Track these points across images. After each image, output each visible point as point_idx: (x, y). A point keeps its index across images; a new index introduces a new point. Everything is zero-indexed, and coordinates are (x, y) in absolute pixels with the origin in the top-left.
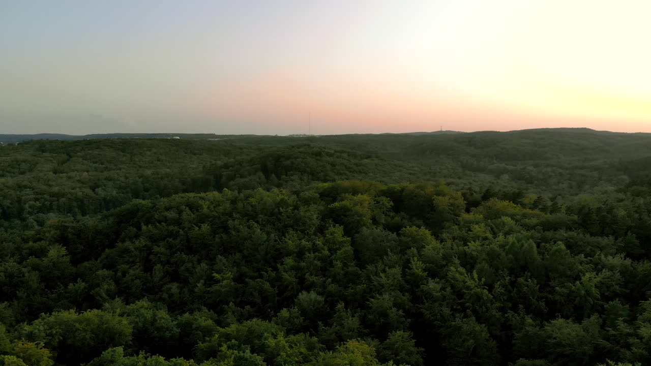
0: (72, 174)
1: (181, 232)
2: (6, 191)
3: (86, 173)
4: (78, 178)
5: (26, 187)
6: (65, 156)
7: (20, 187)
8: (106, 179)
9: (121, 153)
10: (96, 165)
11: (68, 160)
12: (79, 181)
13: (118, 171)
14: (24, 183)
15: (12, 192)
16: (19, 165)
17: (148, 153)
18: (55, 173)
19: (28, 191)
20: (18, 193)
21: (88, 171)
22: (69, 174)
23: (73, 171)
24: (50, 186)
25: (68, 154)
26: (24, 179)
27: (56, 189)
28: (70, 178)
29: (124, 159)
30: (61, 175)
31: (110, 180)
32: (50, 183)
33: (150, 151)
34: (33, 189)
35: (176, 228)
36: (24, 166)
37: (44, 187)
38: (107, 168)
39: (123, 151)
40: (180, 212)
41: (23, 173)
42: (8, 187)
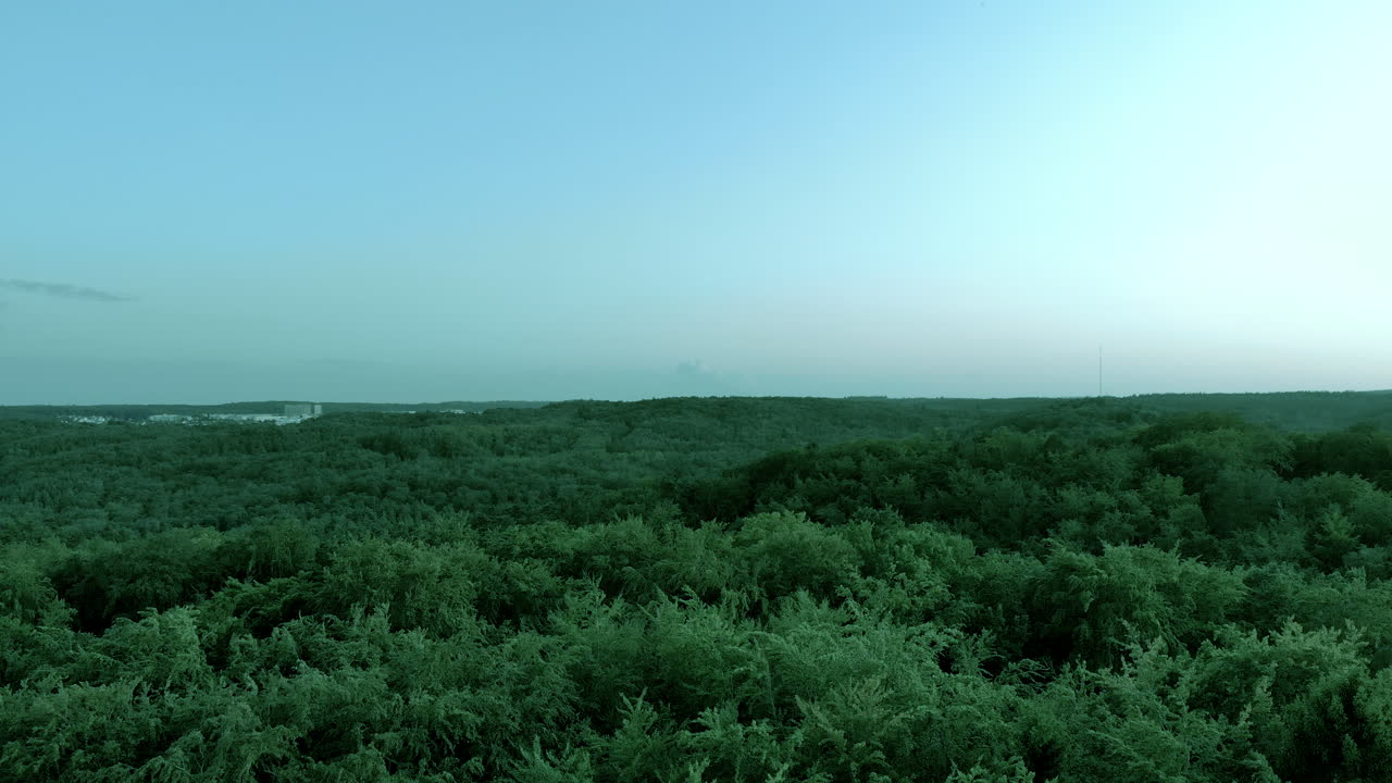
0: (639, 454)
1: (864, 488)
2: (533, 476)
3: (659, 454)
4: (648, 461)
5: (563, 471)
6: (622, 426)
7: (555, 471)
8: (695, 462)
9: (719, 423)
10: (677, 441)
11: (630, 432)
12: (650, 465)
13: (715, 452)
14: (561, 466)
15: (543, 478)
16: (549, 438)
17: (765, 422)
18: (609, 450)
19: (567, 477)
20: (553, 479)
21: (662, 451)
22: (632, 454)
23: (639, 449)
24: (601, 470)
25: (628, 424)
26: (562, 459)
27: (613, 476)
28: (634, 460)
29: (724, 432)
30: (620, 455)
31: (701, 466)
32: (603, 466)
33: (770, 417)
34: (576, 474)
35: (853, 482)
36: (556, 440)
37: (593, 472)
38: (694, 445)
39: (721, 417)
40: (858, 461)
41: (555, 451)
42: (534, 470)
